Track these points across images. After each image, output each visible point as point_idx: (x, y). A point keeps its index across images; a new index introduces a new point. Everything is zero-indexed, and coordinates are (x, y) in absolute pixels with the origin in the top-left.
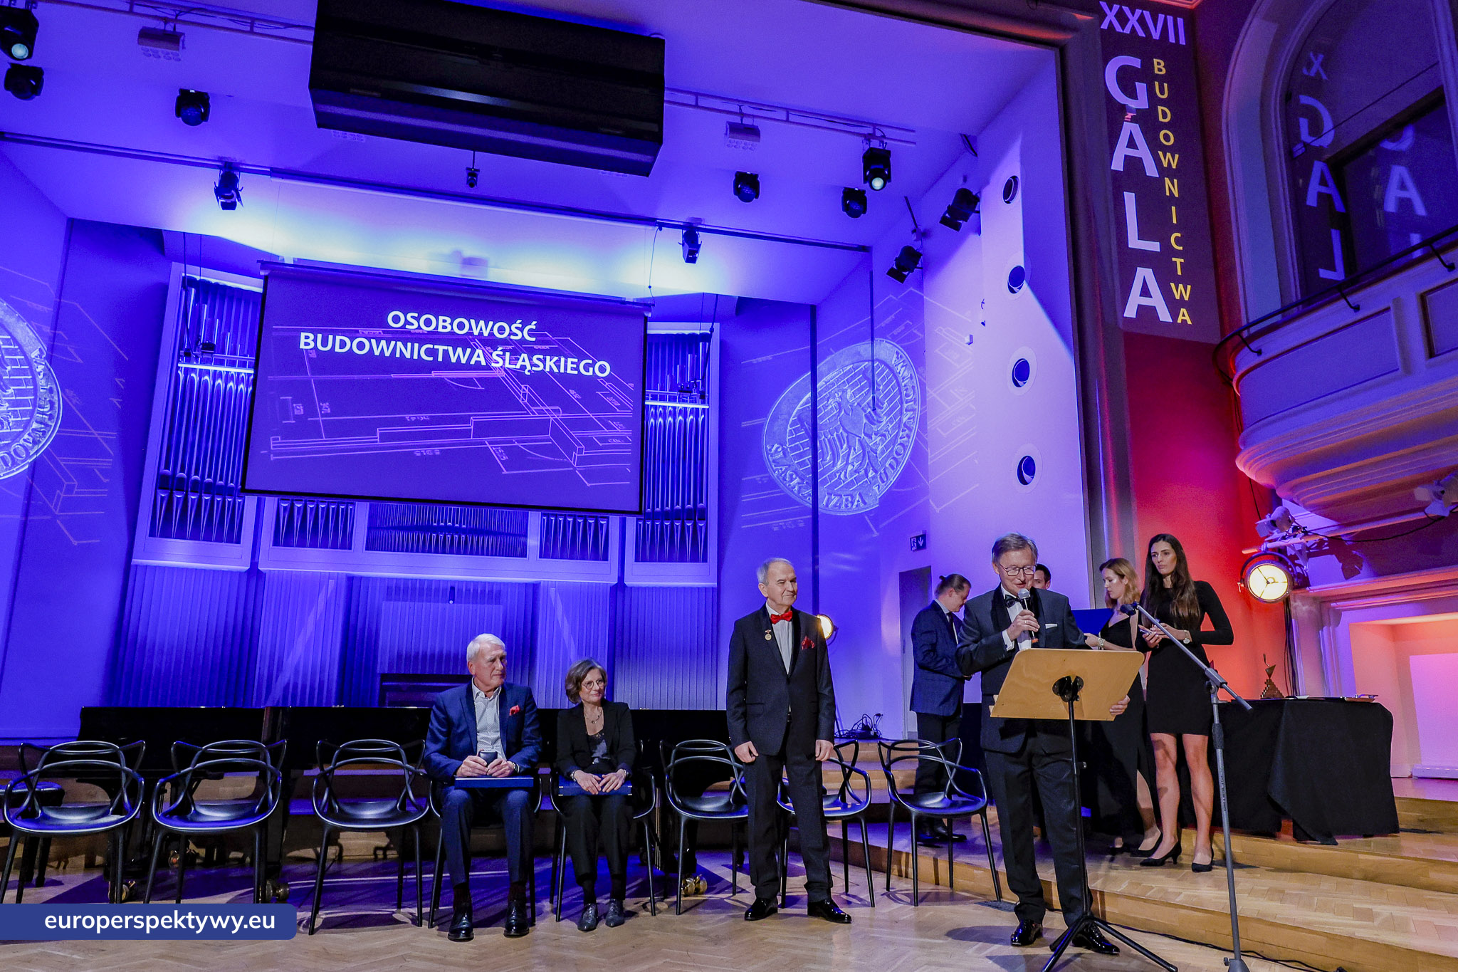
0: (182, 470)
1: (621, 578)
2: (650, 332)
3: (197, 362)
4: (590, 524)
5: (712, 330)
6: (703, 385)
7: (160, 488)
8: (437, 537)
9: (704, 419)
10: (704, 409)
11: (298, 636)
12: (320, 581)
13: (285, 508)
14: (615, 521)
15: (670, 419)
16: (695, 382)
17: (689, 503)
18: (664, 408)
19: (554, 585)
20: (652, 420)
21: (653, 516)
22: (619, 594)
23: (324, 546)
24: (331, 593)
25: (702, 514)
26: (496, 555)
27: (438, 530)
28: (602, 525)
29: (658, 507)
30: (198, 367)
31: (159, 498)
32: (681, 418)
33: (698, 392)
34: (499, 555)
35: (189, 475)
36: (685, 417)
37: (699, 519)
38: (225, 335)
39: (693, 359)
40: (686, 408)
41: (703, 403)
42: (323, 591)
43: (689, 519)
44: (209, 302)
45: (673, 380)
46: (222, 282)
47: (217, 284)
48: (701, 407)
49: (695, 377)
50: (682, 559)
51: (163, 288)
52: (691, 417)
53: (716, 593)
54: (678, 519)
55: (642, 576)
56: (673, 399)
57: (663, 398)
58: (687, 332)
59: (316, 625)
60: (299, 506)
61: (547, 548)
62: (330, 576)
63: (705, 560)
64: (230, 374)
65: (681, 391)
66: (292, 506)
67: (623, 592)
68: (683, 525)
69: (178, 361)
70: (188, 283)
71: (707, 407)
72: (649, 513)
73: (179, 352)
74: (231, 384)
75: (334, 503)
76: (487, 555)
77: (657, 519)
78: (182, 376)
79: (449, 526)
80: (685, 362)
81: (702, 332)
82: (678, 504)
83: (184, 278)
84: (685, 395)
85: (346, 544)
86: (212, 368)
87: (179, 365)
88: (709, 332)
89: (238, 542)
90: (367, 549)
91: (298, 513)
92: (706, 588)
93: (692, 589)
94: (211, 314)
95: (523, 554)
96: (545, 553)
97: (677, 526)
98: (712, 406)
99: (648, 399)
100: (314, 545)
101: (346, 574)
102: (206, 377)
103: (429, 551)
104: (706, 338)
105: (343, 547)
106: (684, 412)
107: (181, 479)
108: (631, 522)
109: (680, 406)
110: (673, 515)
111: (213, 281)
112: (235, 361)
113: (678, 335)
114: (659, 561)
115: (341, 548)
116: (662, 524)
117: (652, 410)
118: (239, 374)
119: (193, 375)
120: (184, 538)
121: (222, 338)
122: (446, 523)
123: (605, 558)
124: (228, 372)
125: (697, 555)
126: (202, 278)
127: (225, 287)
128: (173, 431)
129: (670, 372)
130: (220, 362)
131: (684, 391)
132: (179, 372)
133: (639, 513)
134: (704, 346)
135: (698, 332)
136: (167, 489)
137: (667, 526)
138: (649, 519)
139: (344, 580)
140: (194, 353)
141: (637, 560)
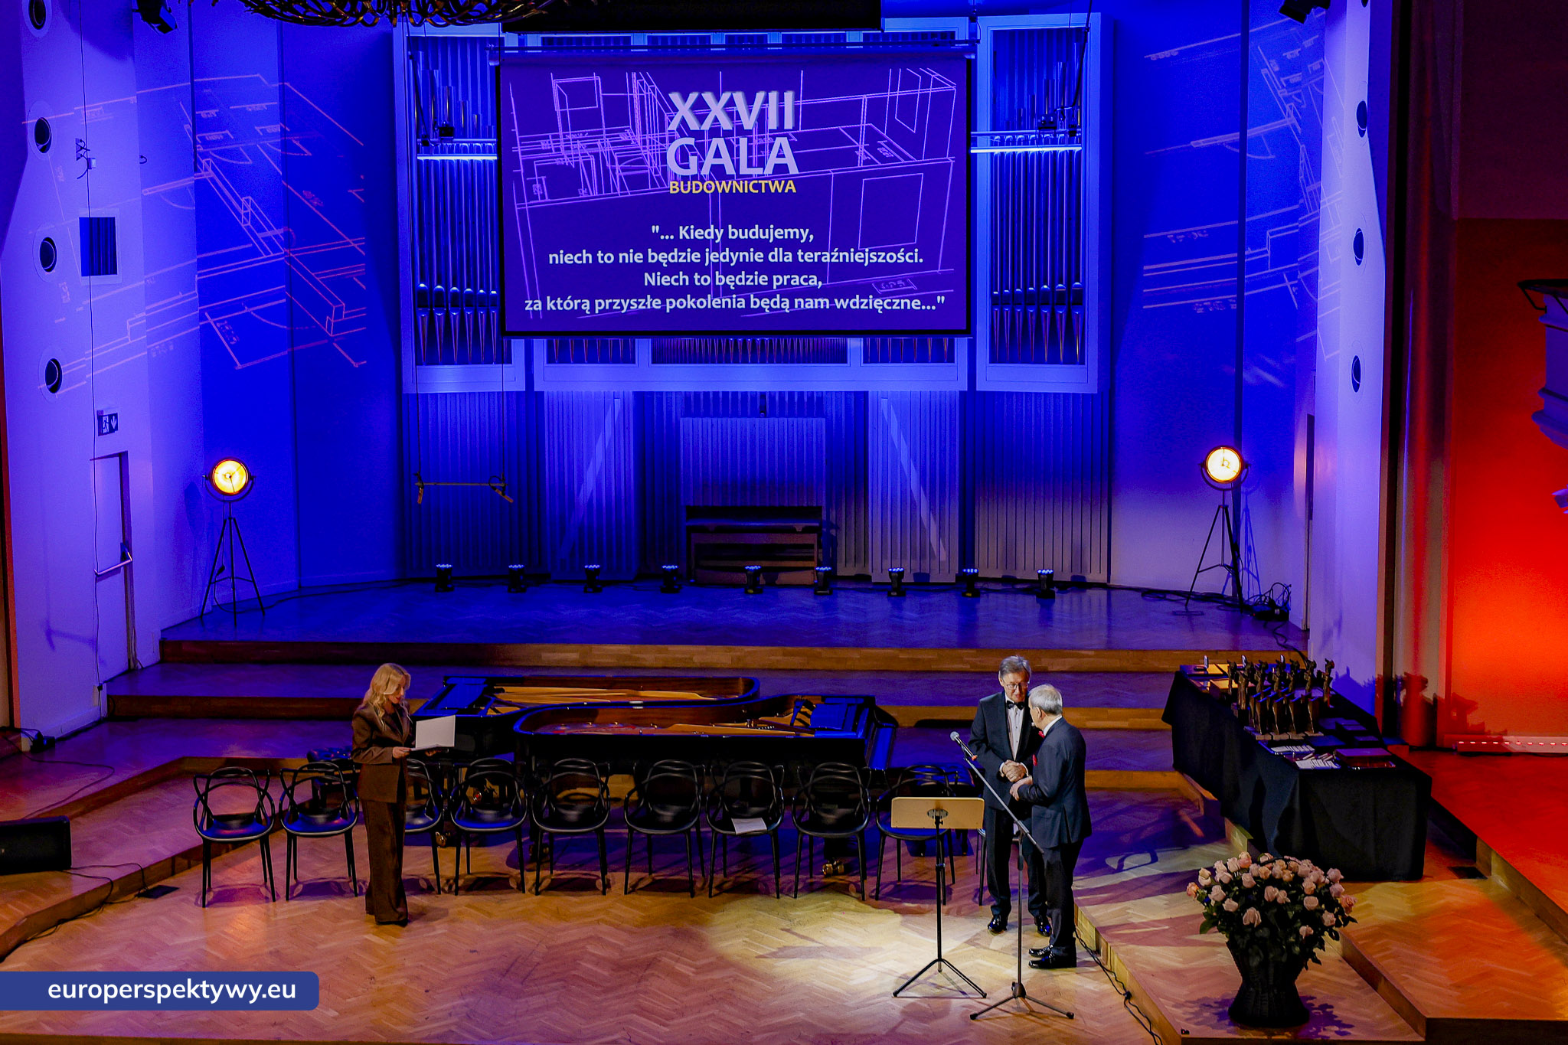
0: (439, 282)
1: (973, 383)
3: (438, 153)
5: (1088, 22)
7: (420, 308)
8: (735, 341)
9: (1079, 166)
11: (588, 467)
12: (604, 403)
16: (1063, 111)
17: (1060, 282)
19: (885, 396)
21: (1013, 300)
23: (606, 360)
24: (619, 417)
25: (1079, 298)
26: (809, 362)
29: (1019, 287)
30: (440, 158)
31: (420, 318)
33: (1064, 127)
34: (814, 362)
35: (447, 287)
37: (1073, 306)
40: (1046, 153)
42: (610, 412)
43: (1061, 305)
44: (440, 65)
46: (451, 36)
47: (445, 38)
48: (1075, 149)
54: (1046, 305)
55: (1000, 379)
57: (1013, 141)
58: (1054, 27)
59: (606, 454)
61: (873, 351)
62: (615, 396)
63: (1082, 362)
64: (476, 163)
68: (1053, 312)
69: (417, 154)
70: (414, 45)
72: (1007, 296)
73: (416, 142)
77: (1019, 304)
78: (424, 170)
81: (1074, 25)
82: (1045, 283)
83: (408, 39)
84: (1048, 133)
85: (630, 359)
86: (455, 155)
87: (419, 158)
88: (1084, 25)
89: (509, 361)
90: (653, 361)
92: (1085, 395)
93: (1067, 396)
95: (844, 360)
96: (871, 356)
97: (1045, 315)
100: (592, 361)
101: (634, 391)
104: (1080, 32)
105: (626, 362)
107: (440, 293)
110: (1039, 299)
111: (441, 36)
112: (479, 145)
113: (1043, 30)
114: (1022, 362)
115: (624, 363)
116: (1025, 312)
118: (486, 161)
120: (452, 363)
123: (951, 360)
125: (1073, 355)
126: (428, 34)
128: (422, 238)
130: (462, 150)
131: (1044, 128)
132: (420, 167)
134: (1079, 44)
135: (1068, 26)
136: (427, 307)
137: (1031, 314)
138: (1007, 305)
139: (632, 398)
140: (433, 142)
141: (992, 361)
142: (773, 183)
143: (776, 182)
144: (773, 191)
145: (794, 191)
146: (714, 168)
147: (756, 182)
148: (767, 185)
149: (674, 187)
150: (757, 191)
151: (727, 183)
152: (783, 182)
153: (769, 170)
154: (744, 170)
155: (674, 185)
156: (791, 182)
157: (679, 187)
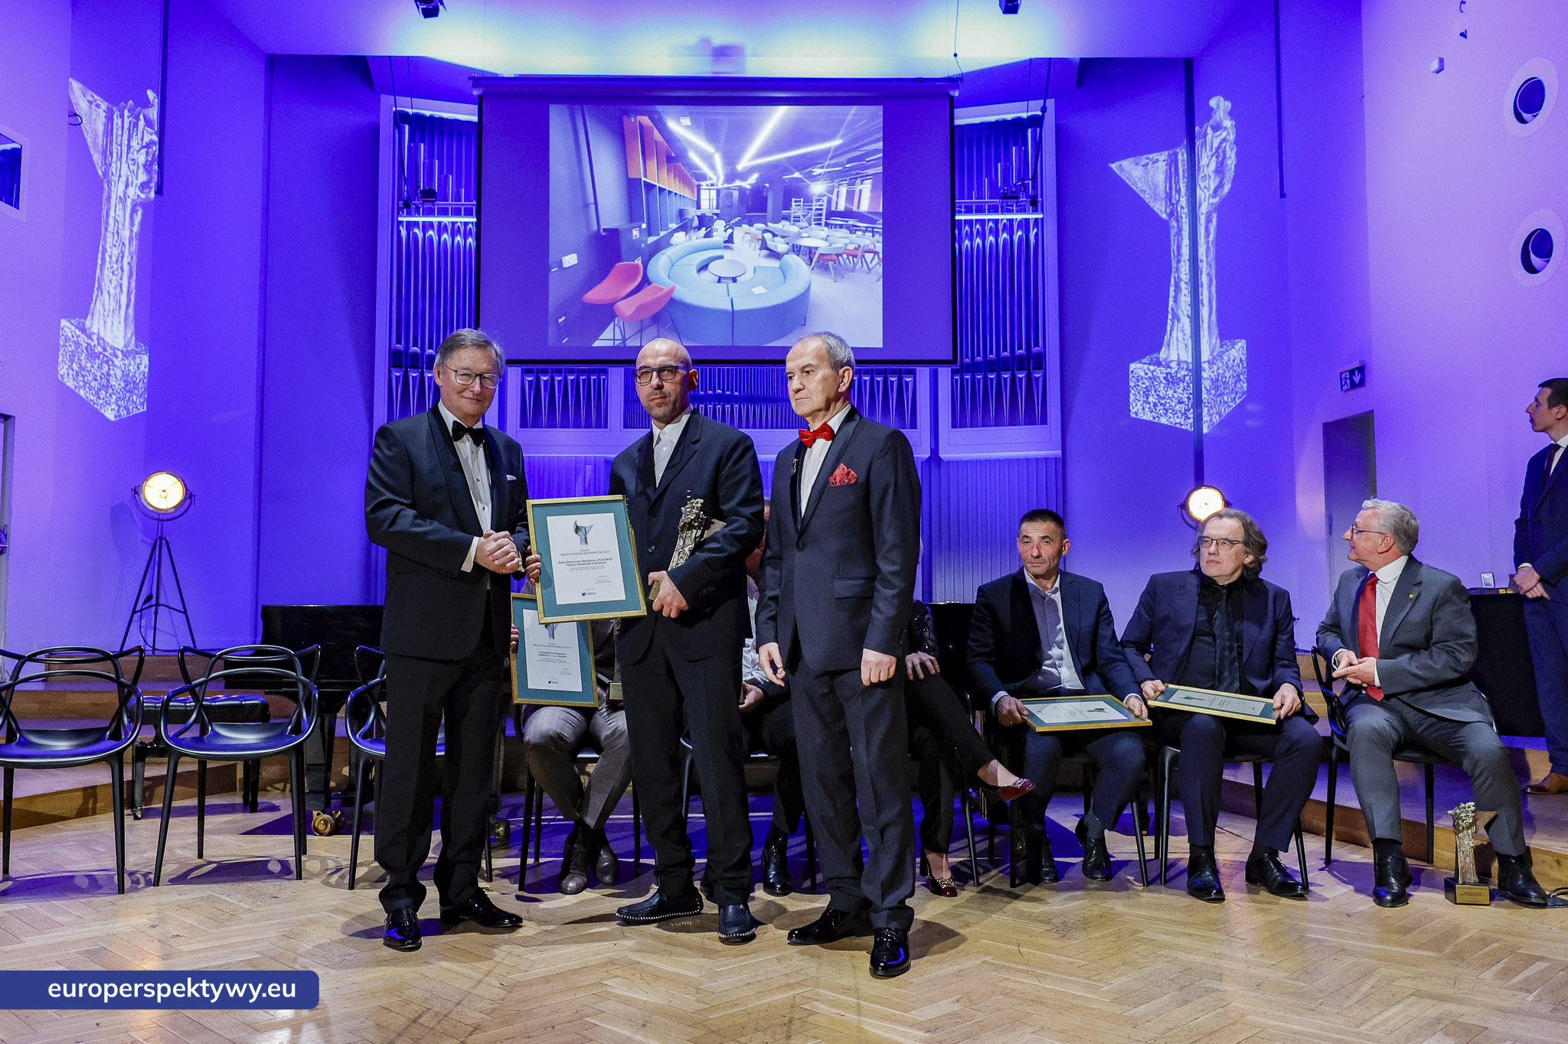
0: (415, 345)
1: (935, 450)
2: (958, 122)
3: (419, 214)
4: (892, 382)
5: (1044, 109)
6: (1035, 187)
7: (394, 367)
9: (1037, 235)
10: (1036, 220)
12: (576, 467)
13: (530, 382)
14: (923, 373)
15: (991, 238)
16: (1023, 184)
17: (1020, 348)
18: (982, 222)
20: (967, 242)
21: (974, 368)
22: (934, 470)
23: (577, 425)
24: (589, 484)
25: (1039, 362)
26: (777, 428)
28: (907, 383)
29: (979, 355)
30: (421, 219)
31: (394, 377)
32: (1005, 235)
33: (1028, 196)
34: (781, 428)
35: (423, 349)
36: (1011, 235)
37: (1034, 369)
38: (446, 178)
39: (1019, 153)
40: (1011, 221)
41: (1035, 211)
42: (581, 476)
43: (1021, 369)
44: (426, 139)
45: (993, 185)
46: (438, 114)
47: (432, 117)
48: (1032, 216)
49: (1023, 176)
50: (1013, 422)
51: (375, 128)
52: (1020, 233)
53: (1060, 465)
54: (1006, 370)
55: (963, 446)
56: (994, 209)
57: (980, 210)
58: (1009, 117)
60: (545, 378)
62: (586, 461)
63: (1044, 421)
64: (456, 226)
65: (1004, 197)
66: (538, 379)
67: (940, 467)
68: (1013, 376)
69: (398, 215)
70: (401, 118)
71: (1041, 216)
72: (967, 364)
73: (398, 204)
74: (458, 238)
75: (583, 372)
76: (767, 427)
77: (979, 372)
78: (404, 233)
79: (719, 394)
80: (1008, 158)
81: (1030, 114)
82: (1005, 350)
83: (395, 113)
84: (1010, 202)
85: (602, 423)
86: (435, 219)
87: (400, 219)
88: (1040, 113)
90: (624, 428)
91: (545, 390)
92: (1046, 459)
93: (1028, 460)
94: (430, 155)
97: (1005, 379)
98: (1047, 215)
99: (960, 212)
100: (566, 424)
101: (604, 458)
102: (431, 232)
104: (1036, 122)
105: (598, 426)
106: (1009, 227)
107: (415, 354)
108: (945, 373)
109: (1003, 217)
110: (999, 365)
111: (428, 113)
112: (460, 209)
113: (997, 122)
114: (984, 425)
115: (596, 427)
116: (985, 378)
117: (967, 228)
118: (466, 224)
119: (416, 230)
121: (444, 183)
122: (714, 390)
123: (913, 425)
124: (453, 224)
125: (1034, 416)
126: (415, 111)
127: (441, 119)
128: (401, 301)
129: (988, 175)
130: (443, 212)
131: (1008, 197)
132: (401, 228)
133: (953, 362)
134: (1034, 134)
135: (1024, 115)
136: (402, 367)
137: (992, 379)
138: (967, 372)
139: (603, 464)
140: (415, 204)
141: (954, 426)
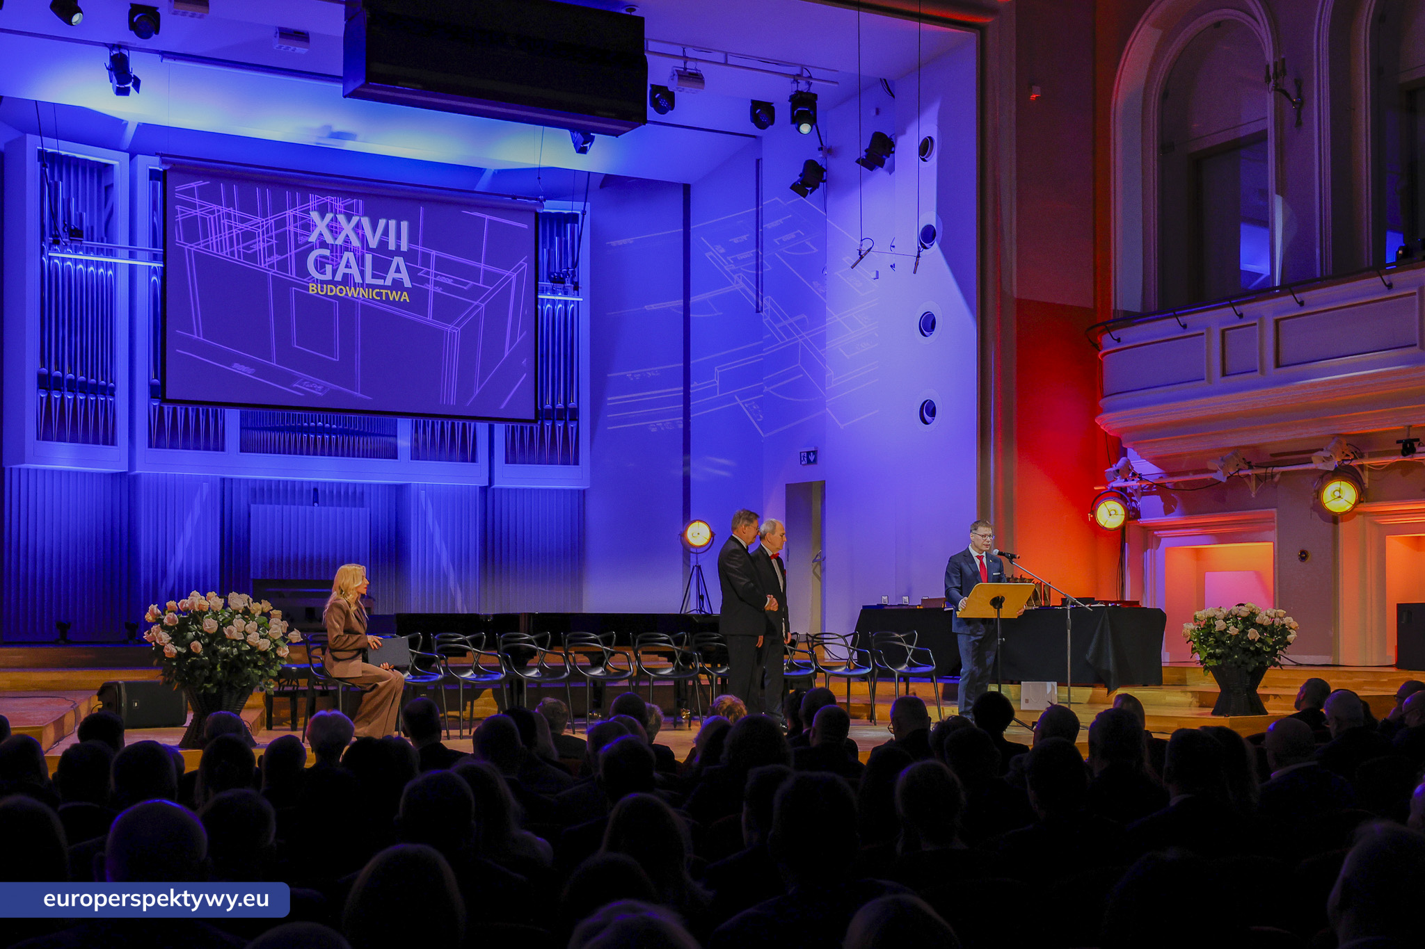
0: (57, 369)
1: (491, 480)
4: (458, 425)
5: (583, 210)
6: (576, 275)
7: (40, 388)
8: (308, 437)
9: (574, 309)
10: (574, 301)
11: (179, 539)
12: (194, 485)
13: (154, 408)
14: (483, 428)
16: (565, 271)
17: (559, 402)
19: (424, 487)
22: (489, 496)
23: (197, 447)
24: (206, 499)
25: (574, 415)
26: (367, 457)
27: (308, 430)
28: (470, 427)
31: (39, 398)
33: (569, 281)
34: (370, 457)
35: (63, 373)
37: (570, 420)
38: (81, 215)
39: (561, 242)
40: (559, 300)
41: (575, 294)
42: (198, 494)
43: (560, 419)
48: (572, 298)
49: (566, 265)
50: (552, 462)
53: (582, 497)
54: (548, 419)
55: (512, 477)
58: (553, 211)
59: (196, 530)
61: (417, 448)
62: (206, 479)
63: (576, 463)
65: (553, 281)
68: (554, 426)
69: (49, 250)
70: (44, 156)
71: (582, 299)
76: (359, 456)
78: (46, 264)
79: (320, 427)
80: (552, 245)
81: (572, 211)
82: (548, 403)
83: (39, 151)
85: (220, 447)
88: (580, 212)
89: (113, 444)
90: (242, 451)
91: (168, 413)
93: (564, 492)
95: (395, 457)
96: (416, 455)
97: (547, 427)
100: (186, 448)
101: (220, 477)
103: (301, 454)
104: (576, 218)
105: (216, 449)
107: (57, 377)
110: (543, 415)
113: (544, 213)
114: (529, 463)
115: (211, 450)
119: (69, 264)
122: (316, 423)
123: (474, 460)
125: (570, 458)
128: (44, 326)
134: (573, 228)
135: (567, 211)
137: (536, 428)
139: (218, 483)
140: (64, 241)
141: (507, 462)
142: (392, 293)
143: (394, 292)
144: (391, 299)
145: (408, 301)
146: (345, 276)
147: (378, 290)
148: (387, 294)
149: (313, 289)
150: (379, 298)
151: (355, 290)
152: (399, 293)
153: (389, 282)
154: (369, 280)
155: (313, 286)
156: (405, 293)
157: (317, 289)
